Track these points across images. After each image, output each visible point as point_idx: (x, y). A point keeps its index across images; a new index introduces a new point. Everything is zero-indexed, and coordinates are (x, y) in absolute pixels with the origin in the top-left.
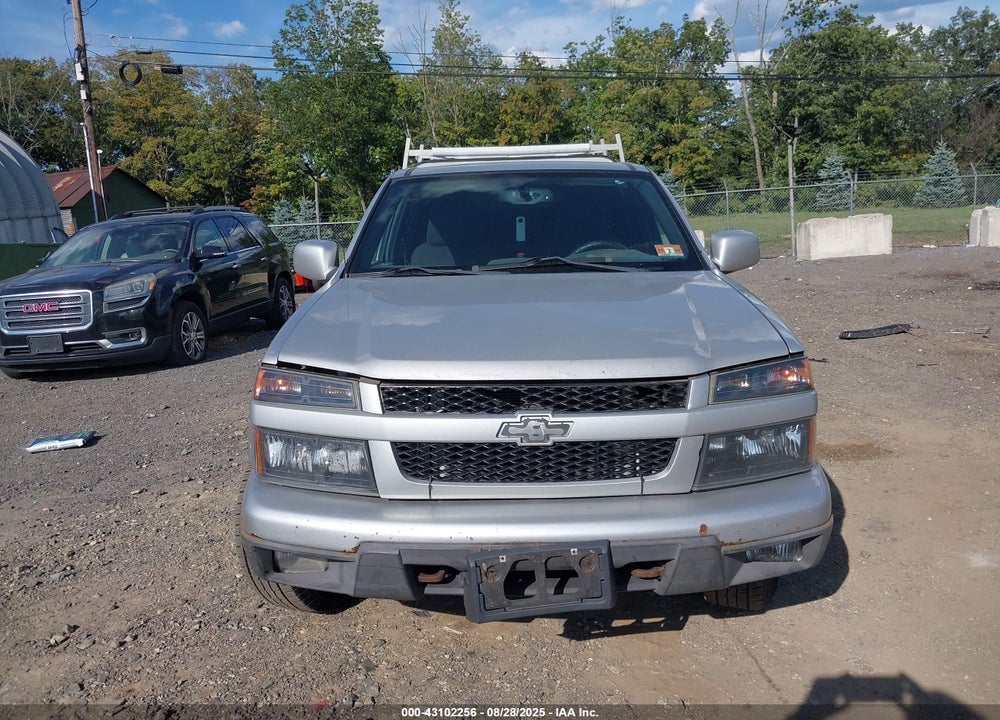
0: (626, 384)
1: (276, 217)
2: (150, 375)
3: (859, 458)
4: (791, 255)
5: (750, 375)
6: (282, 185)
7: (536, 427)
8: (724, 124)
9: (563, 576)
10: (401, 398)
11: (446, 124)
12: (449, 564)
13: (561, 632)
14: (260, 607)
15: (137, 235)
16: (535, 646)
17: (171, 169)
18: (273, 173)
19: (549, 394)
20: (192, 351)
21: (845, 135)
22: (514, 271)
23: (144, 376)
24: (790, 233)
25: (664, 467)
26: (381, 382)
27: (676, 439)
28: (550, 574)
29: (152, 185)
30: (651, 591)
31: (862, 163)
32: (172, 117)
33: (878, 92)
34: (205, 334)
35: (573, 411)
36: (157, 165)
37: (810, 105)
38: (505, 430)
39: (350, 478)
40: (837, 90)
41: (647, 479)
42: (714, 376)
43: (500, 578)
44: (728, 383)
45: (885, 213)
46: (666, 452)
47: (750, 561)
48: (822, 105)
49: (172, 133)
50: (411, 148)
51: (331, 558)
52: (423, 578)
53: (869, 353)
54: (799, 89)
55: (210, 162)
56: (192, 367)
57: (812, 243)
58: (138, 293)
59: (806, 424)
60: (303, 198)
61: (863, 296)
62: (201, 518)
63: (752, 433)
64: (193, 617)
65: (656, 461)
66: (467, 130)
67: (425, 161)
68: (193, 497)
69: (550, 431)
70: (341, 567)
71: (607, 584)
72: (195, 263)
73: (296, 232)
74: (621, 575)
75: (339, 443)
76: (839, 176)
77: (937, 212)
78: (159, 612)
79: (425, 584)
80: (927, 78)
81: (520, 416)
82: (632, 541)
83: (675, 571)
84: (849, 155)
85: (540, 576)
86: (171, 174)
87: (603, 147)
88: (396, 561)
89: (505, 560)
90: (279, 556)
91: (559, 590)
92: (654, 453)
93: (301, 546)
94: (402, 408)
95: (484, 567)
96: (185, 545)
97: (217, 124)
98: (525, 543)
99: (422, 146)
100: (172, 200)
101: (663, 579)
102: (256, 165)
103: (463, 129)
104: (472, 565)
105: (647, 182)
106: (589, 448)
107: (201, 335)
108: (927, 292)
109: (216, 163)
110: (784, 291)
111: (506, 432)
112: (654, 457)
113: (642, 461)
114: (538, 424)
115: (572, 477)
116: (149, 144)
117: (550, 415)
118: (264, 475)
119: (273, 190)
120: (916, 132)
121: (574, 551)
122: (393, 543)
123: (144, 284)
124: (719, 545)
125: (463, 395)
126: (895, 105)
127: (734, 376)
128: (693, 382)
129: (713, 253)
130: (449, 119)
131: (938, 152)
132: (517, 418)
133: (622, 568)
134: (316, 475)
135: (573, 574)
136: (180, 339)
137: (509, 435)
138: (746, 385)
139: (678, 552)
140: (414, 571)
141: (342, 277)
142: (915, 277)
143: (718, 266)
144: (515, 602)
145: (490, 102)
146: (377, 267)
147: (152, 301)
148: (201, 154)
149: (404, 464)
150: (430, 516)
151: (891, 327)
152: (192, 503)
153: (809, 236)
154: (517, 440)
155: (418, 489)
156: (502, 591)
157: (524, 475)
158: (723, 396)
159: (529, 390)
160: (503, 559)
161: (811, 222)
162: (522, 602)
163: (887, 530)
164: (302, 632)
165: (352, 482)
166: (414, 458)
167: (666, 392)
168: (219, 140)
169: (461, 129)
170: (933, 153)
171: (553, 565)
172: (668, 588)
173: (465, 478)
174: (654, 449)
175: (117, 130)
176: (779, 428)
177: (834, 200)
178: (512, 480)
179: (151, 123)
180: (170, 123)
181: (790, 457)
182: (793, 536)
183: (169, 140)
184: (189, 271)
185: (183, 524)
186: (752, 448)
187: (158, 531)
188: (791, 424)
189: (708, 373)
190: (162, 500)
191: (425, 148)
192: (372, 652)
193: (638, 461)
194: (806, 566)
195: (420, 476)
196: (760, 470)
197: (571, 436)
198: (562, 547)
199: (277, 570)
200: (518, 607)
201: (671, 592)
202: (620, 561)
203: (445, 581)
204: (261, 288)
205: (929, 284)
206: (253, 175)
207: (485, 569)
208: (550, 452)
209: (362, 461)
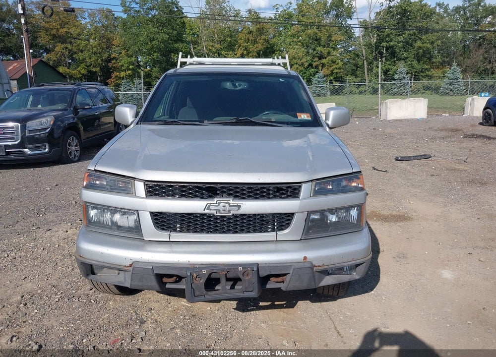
0: (270, 185)
1: (122, 88)
2: (51, 168)
3: (397, 221)
4: (378, 117)
5: (333, 182)
6: (127, 72)
7: (224, 206)
8: (351, 49)
9: (235, 280)
10: (156, 190)
11: (211, 44)
12: (178, 274)
13: (235, 307)
14: (91, 290)
15: (45, 96)
16: (226, 313)
17: (70, 61)
18: (122, 66)
19: (231, 190)
20: (73, 156)
21: (408, 58)
22: (225, 124)
23: (47, 168)
24: (378, 106)
25: (287, 227)
26: (146, 182)
27: (293, 214)
28: (228, 279)
29: (61, 69)
30: (280, 288)
31: (416, 72)
32: (71, 34)
33: (424, 37)
34: (80, 147)
35: (244, 198)
36: (63, 58)
37: (391, 42)
38: (208, 207)
39: (129, 229)
40: (405, 34)
41: (279, 233)
42: (314, 183)
43: (203, 281)
44: (322, 186)
45: (425, 97)
46: (289, 220)
47: (330, 275)
48: (397, 41)
49: (71, 43)
50: (182, 58)
51: (120, 269)
52: (165, 280)
53: (409, 168)
54: (386, 34)
55: (90, 58)
56: (73, 164)
57: (388, 111)
58: (45, 126)
59: (360, 207)
60: (137, 79)
61: (410, 139)
62: (67, 243)
63: (332, 211)
64: (56, 294)
65: (284, 224)
66: (222, 47)
67: (191, 64)
68: (64, 232)
69: (231, 208)
70: (125, 274)
71: (256, 285)
72: (76, 111)
73: (132, 96)
74: (264, 280)
75: (125, 212)
76: (404, 78)
77: (450, 98)
78: (39, 291)
79: (166, 283)
80: (450, 31)
81: (216, 200)
82: (269, 264)
83: (291, 278)
84: (410, 67)
85: (223, 280)
86: (70, 64)
87: (281, 61)
88: (151, 272)
89: (205, 272)
90: (94, 267)
91: (233, 287)
92: (283, 220)
93: (104, 262)
94: (156, 195)
95: (195, 275)
96: (57, 257)
97: (94, 39)
98: (216, 264)
99: (189, 56)
100: (71, 77)
101: (285, 282)
102: (114, 61)
103: (220, 46)
104: (189, 274)
105: (296, 81)
106: (250, 217)
107: (78, 148)
108: (441, 138)
109: (93, 59)
110: (372, 135)
111: (209, 209)
112: (283, 222)
113: (277, 224)
114: (225, 204)
115: (242, 231)
116: (59, 48)
117: (231, 200)
118: (87, 226)
119: (122, 74)
120: (444, 57)
121: (240, 268)
122: (149, 263)
123: (47, 121)
124: (312, 267)
125: (188, 189)
126: (432, 43)
127: (325, 183)
128: (303, 185)
129: (327, 118)
130: (213, 41)
131: (452, 68)
132: (214, 201)
133: (264, 277)
134: (113, 227)
135: (239, 279)
136: (67, 150)
137: (210, 210)
138: (331, 187)
139: (292, 269)
140: (160, 277)
141: (137, 124)
142: (436, 130)
143: (328, 125)
144: (210, 293)
145: (233, 34)
146: (158, 119)
147: (52, 130)
148: (86, 54)
149: (157, 223)
150: (170, 250)
151: (421, 156)
152: (64, 235)
153: (387, 108)
154: (214, 212)
155: (164, 236)
156: (204, 287)
157: (218, 230)
158: (317, 193)
159: (221, 188)
160: (204, 272)
161: (388, 101)
162: (214, 292)
163: (405, 257)
164: (110, 303)
165: (130, 231)
166: (162, 220)
167: (290, 190)
168: (95, 47)
169: (218, 46)
170: (450, 69)
171: (230, 275)
172: (287, 287)
173: (188, 231)
174: (283, 218)
175: (43, 39)
176: (348, 209)
177: (401, 90)
178: (211, 232)
179: (59, 37)
180: (70, 37)
181: (352, 223)
182: (351, 263)
183: (69, 46)
184: (72, 115)
185: (57, 246)
186: (333, 218)
187: (44, 249)
188: (353, 207)
189: (312, 181)
190: (48, 233)
191: (190, 58)
192: (144, 314)
193: (276, 224)
194: (357, 277)
195: (165, 229)
196: (336, 229)
197: (241, 211)
198: (233, 267)
199: (93, 273)
200: (212, 295)
201: (288, 289)
202: (263, 273)
203: (176, 282)
204: (110, 125)
205: (442, 134)
206: (112, 66)
207: (195, 276)
208: (231, 219)
209: (136, 221)
